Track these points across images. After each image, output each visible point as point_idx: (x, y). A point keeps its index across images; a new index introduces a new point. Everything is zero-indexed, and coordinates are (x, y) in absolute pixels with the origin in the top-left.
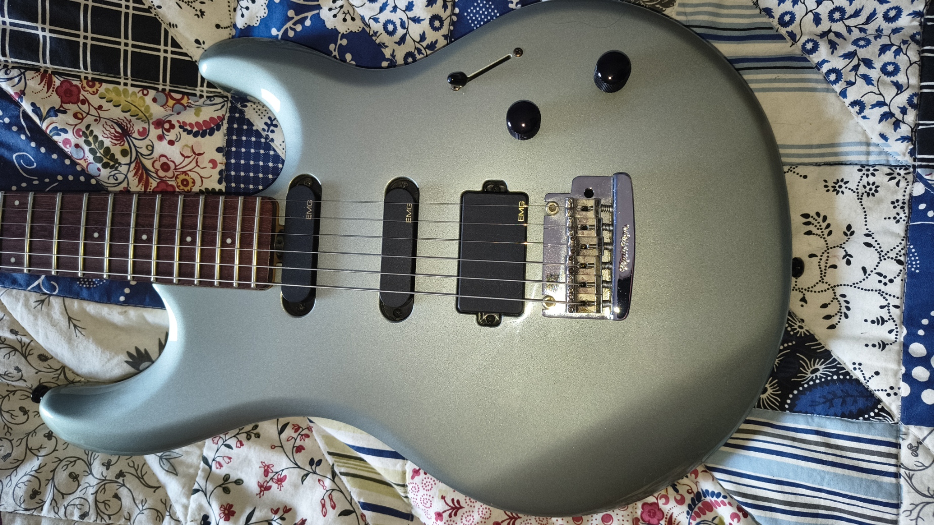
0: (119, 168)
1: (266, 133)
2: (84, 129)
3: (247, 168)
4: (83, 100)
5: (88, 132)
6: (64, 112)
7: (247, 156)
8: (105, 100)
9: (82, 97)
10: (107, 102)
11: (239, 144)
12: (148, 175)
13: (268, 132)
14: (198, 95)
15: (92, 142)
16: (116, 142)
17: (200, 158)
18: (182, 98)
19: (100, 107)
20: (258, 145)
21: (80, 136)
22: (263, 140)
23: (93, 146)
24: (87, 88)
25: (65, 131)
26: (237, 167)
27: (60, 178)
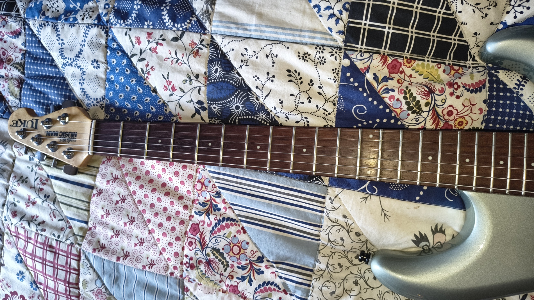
0: (422, 114)
1: (517, 90)
2: (405, 89)
3: (504, 114)
4: (401, 71)
5: (407, 91)
6: (392, 79)
7: (504, 106)
8: (414, 71)
9: (401, 69)
10: (415, 72)
11: (498, 97)
12: (439, 118)
13: (518, 89)
14: (468, 66)
15: (408, 97)
16: (424, 97)
17: (474, 107)
18: (459, 69)
19: (411, 76)
20: (512, 99)
21: (402, 94)
22: (515, 95)
23: (408, 100)
24: (407, 64)
25: (393, 90)
26: (497, 113)
27: (378, 120)
